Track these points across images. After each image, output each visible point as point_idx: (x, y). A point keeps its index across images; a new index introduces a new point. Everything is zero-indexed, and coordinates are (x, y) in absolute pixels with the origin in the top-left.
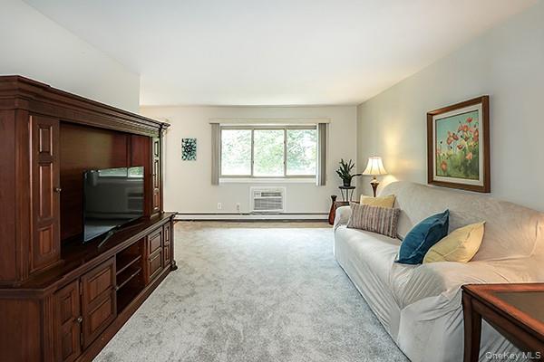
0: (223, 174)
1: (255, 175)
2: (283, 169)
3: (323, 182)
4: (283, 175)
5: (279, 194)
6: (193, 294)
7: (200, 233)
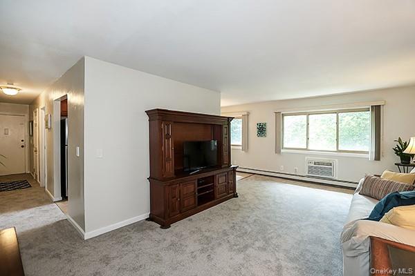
0: (285, 146)
1: (310, 148)
2: (336, 144)
3: (378, 158)
4: (335, 150)
5: (331, 165)
6: (238, 210)
7: (264, 183)
